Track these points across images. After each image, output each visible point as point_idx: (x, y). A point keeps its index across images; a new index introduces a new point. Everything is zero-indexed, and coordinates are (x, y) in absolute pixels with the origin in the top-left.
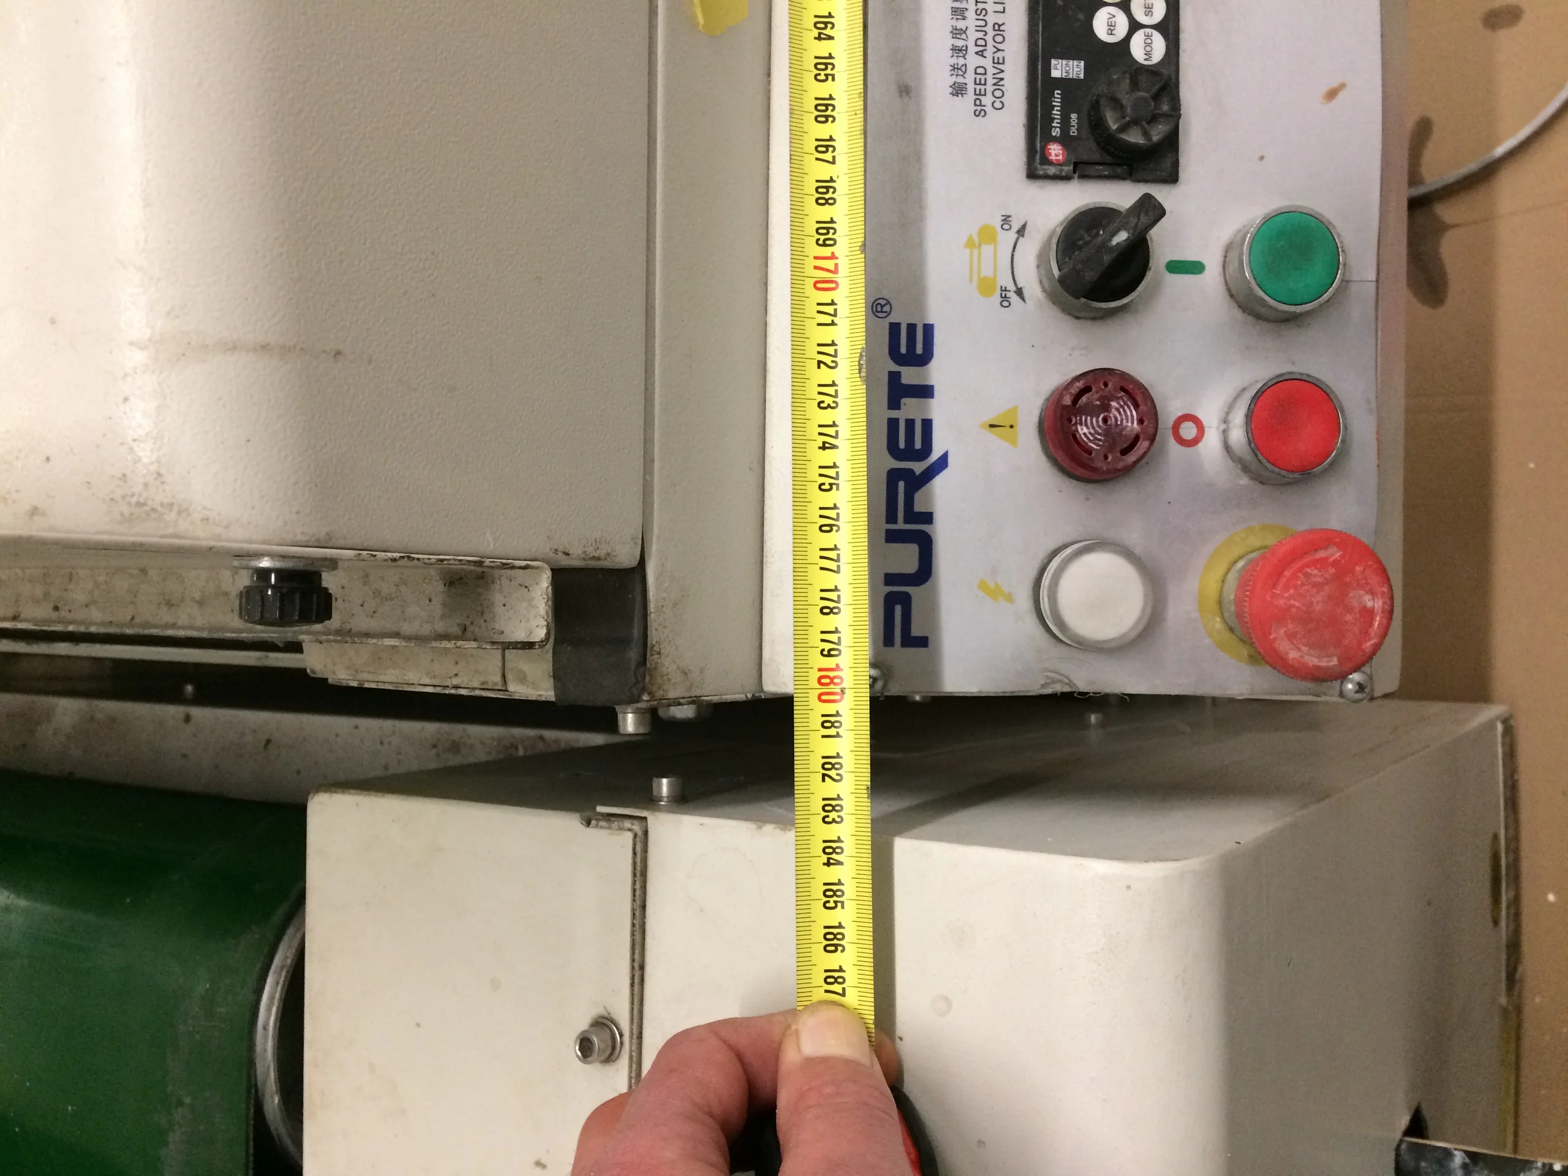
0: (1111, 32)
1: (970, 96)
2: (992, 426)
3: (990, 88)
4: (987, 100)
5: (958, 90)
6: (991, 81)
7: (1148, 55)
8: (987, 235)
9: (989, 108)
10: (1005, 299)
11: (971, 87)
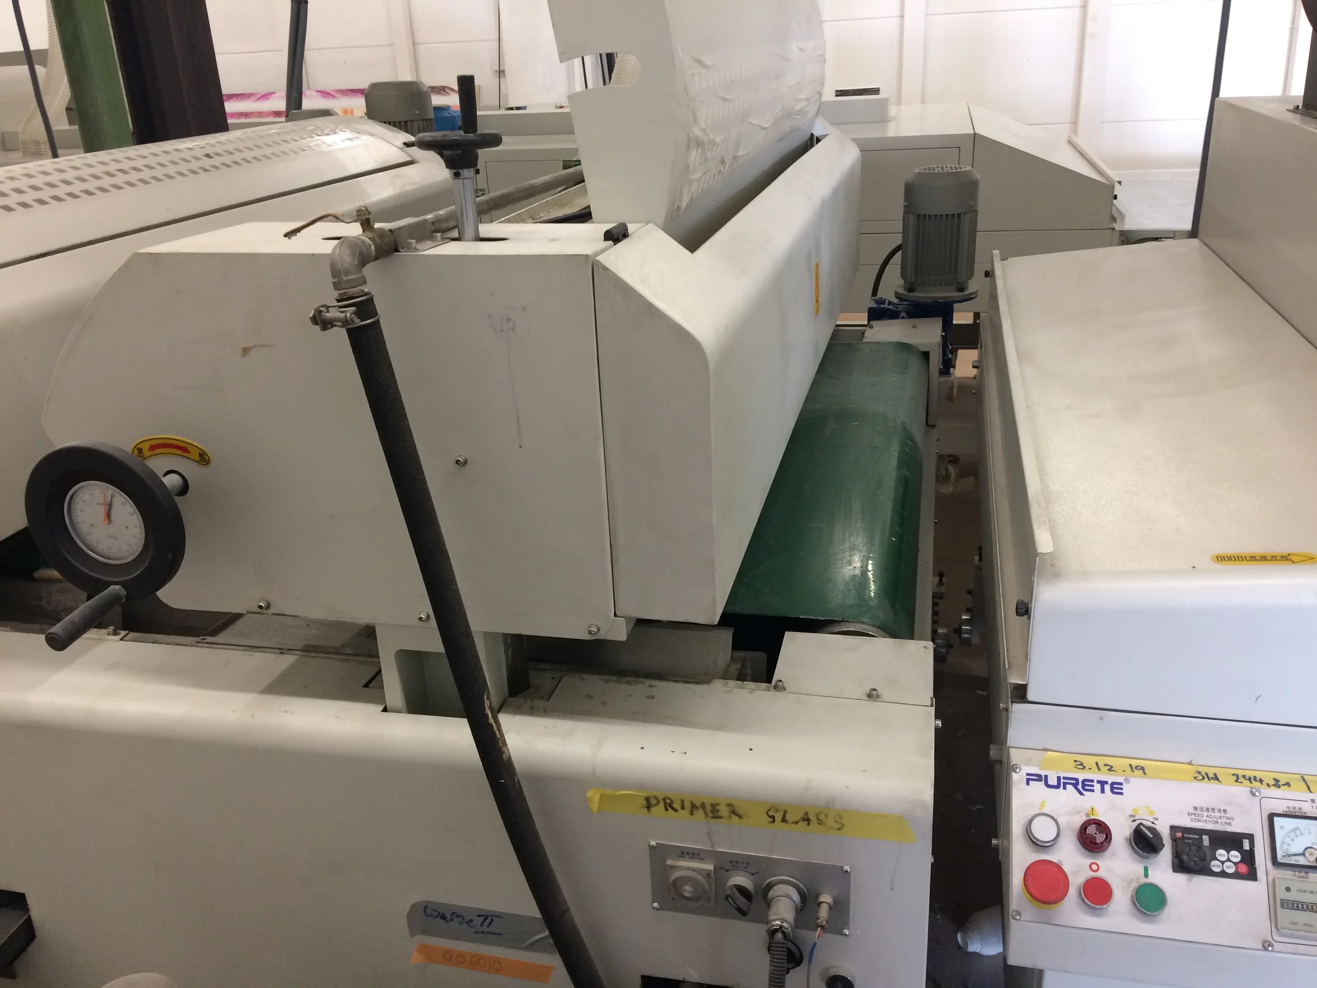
0: (1219, 855)
1: (1194, 812)
2: (1093, 809)
3: (1197, 818)
4: (1193, 817)
5: (1195, 808)
6: (1199, 818)
7: (1213, 866)
8: (1151, 813)
9: (1191, 817)
10: (1132, 816)
11: (1197, 812)
